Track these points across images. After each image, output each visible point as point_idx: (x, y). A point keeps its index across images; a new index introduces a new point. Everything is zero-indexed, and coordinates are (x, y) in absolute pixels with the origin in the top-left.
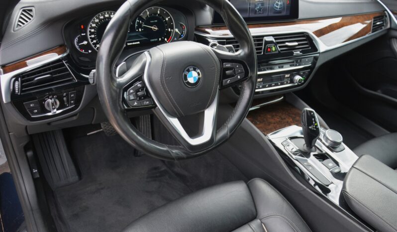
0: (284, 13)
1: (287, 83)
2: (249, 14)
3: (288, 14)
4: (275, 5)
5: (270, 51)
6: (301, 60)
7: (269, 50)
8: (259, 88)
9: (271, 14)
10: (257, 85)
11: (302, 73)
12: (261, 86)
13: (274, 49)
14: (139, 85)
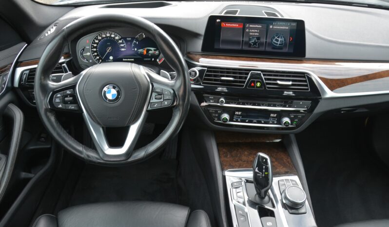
0: (285, 50)
1: (273, 123)
2: (242, 47)
3: (292, 51)
4: (274, 41)
5: (254, 87)
6: (292, 102)
7: (253, 84)
8: (237, 121)
9: (269, 49)
10: (235, 117)
11: (293, 116)
12: (239, 120)
13: (258, 84)
14: (68, 92)
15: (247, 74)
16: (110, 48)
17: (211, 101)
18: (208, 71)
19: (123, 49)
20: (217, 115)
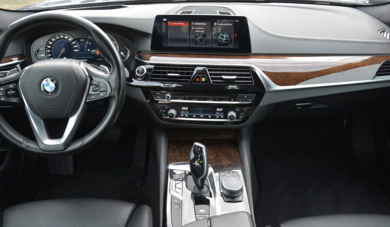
0: (231, 46)
1: (220, 118)
2: (189, 44)
3: (237, 47)
4: (219, 37)
5: (199, 82)
6: (237, 96)
7: (198, 80)
8: (184, 117)
9: (215, 46)
10: (182, 113)
11: (238, 110)
12: (186, 116)
13: (203, 79)
14: (11, 86)
15: (193, 70)
16: (64, 49)
17: (158, 97)
18: (155, 68)
19: (76, 50)
20: (164, 111)
